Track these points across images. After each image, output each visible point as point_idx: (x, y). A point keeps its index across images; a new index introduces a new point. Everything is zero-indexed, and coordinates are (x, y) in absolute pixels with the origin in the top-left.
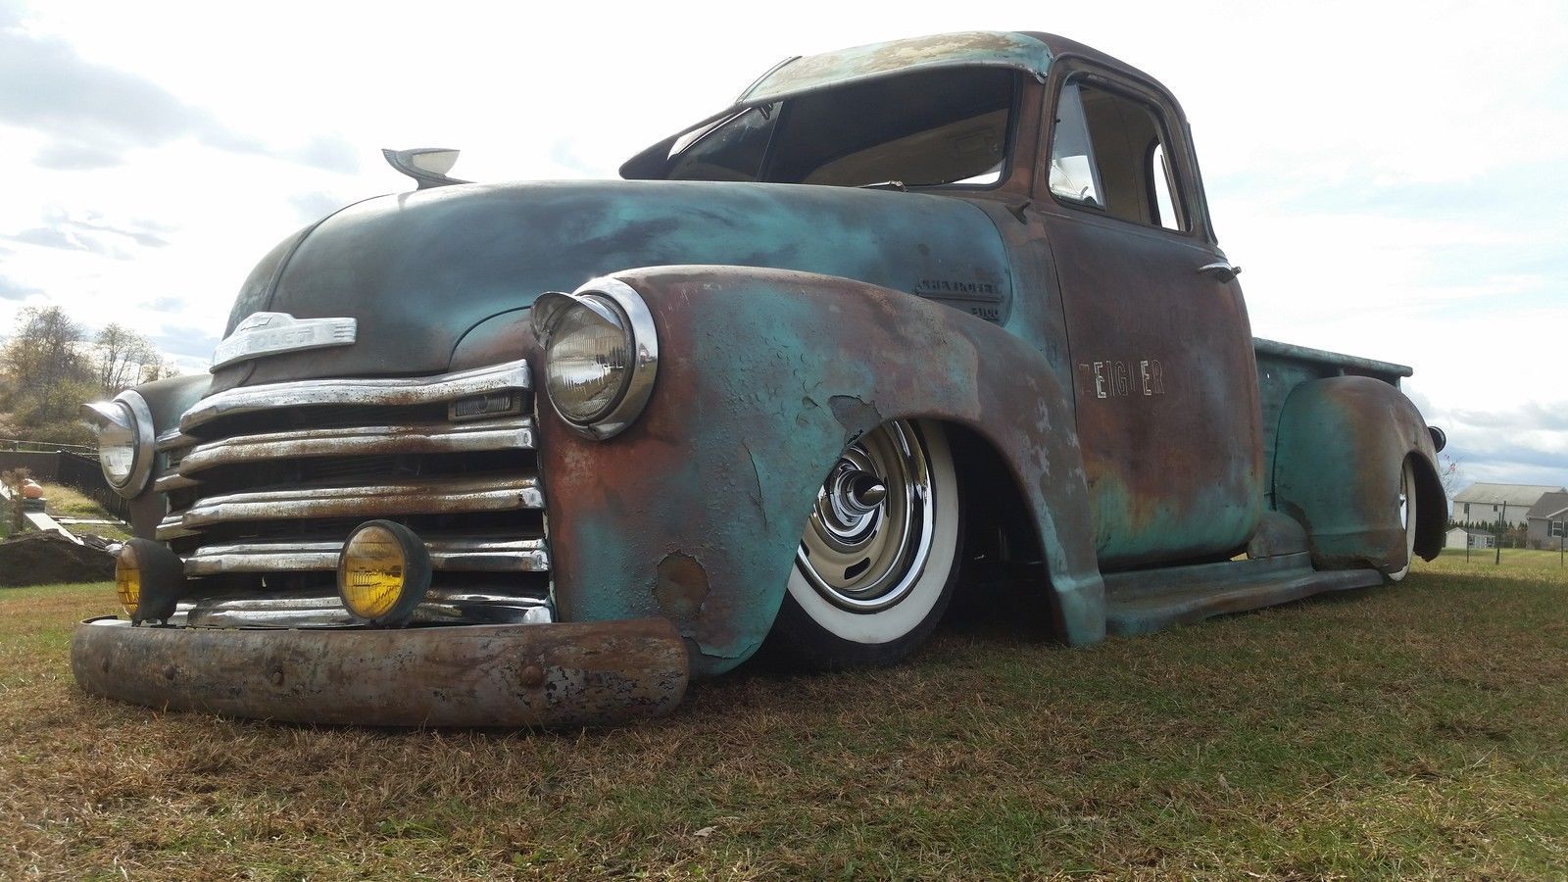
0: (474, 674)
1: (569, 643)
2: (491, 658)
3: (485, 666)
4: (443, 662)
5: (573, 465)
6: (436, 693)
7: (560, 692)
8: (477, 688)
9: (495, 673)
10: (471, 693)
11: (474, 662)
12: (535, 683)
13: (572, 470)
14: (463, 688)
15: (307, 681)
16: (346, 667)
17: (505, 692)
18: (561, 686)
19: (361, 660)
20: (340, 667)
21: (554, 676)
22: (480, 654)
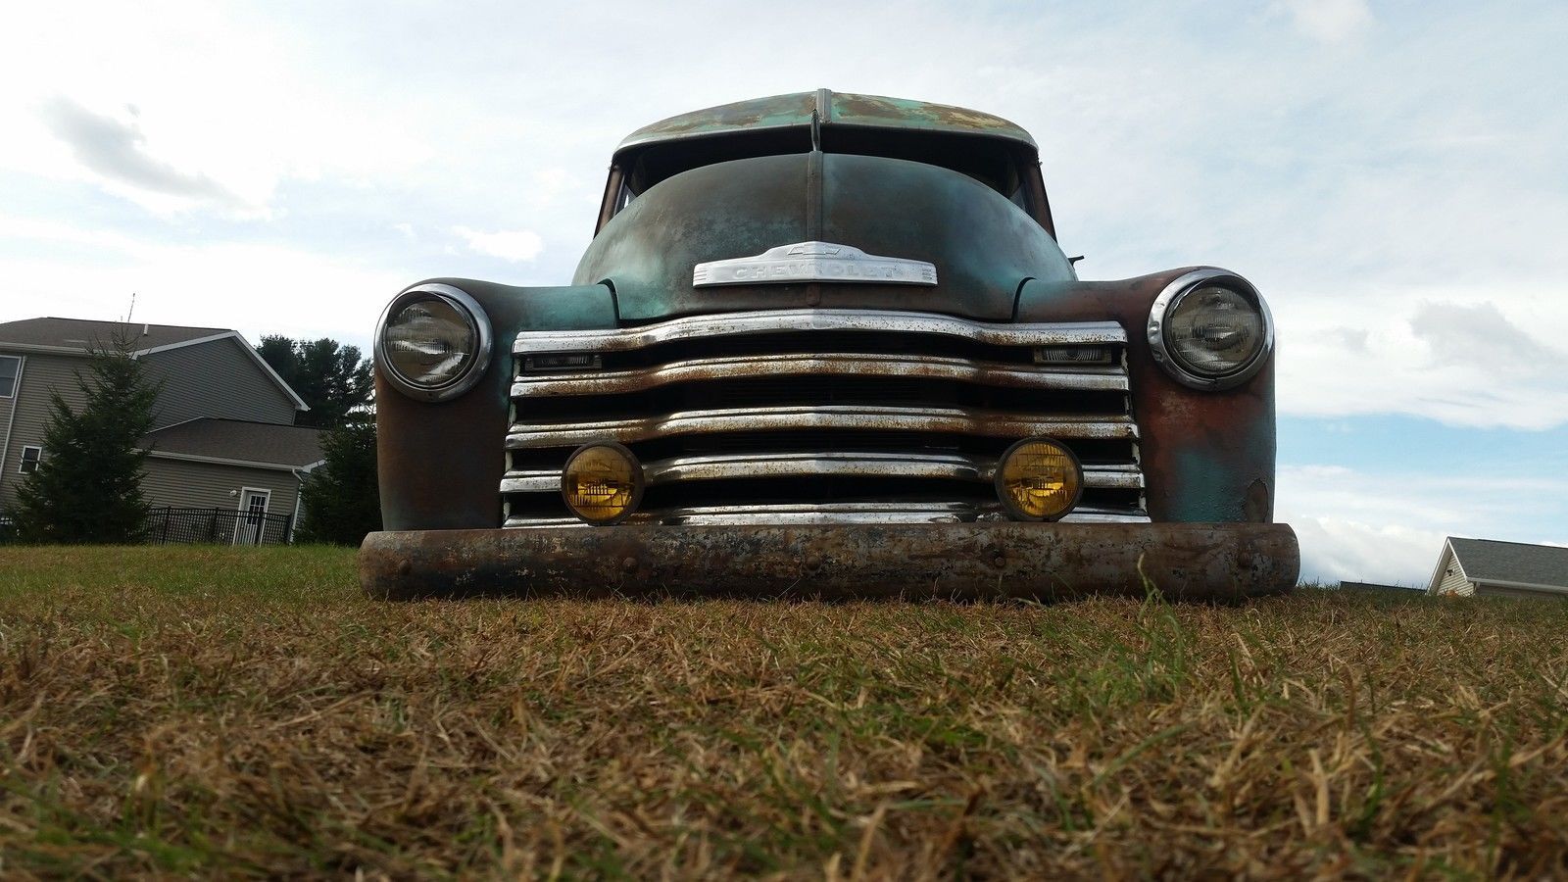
0: (1207, 556)
1: (1262, 537)
2: (1216, 546)
3: (1215, 552)
4: (1180, 548)
5: (1172, 408)
6: (1175, 572)
7: (1259, 573)
8: (1208, 568)
9: (1221, 557)
10: (1203, 571)
11: (1205, 549)
12: (1244, 565)
13: (1170, 412)
14: (1198, 567)
15: (1039, 564)
16: (1084, 552)
17: (1227, 572)
18: (1260, 567)
19: (1101, 546)
20: (1079, 551)
21: (1257, 561)
22: (1209, 543)
